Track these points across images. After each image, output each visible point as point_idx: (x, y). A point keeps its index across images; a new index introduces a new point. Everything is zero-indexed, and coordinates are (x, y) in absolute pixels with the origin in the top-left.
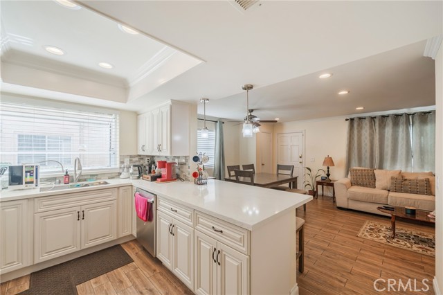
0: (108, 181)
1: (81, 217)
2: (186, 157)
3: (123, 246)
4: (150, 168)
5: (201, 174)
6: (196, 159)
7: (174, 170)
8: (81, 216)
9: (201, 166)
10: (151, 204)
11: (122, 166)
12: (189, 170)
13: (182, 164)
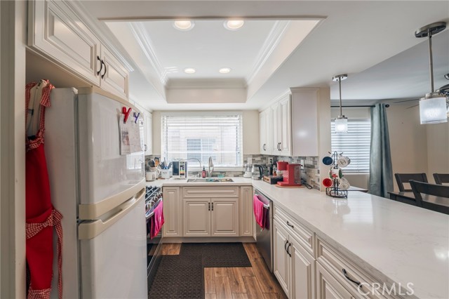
0: (233, 179)
1: (211, 209)
2: (314, 158)
3: (244, 246)
4: (272, 169)
5: (337, 183)
6: (327, 161)
7: (298, 173)
8: (211, 207)
9: (336, 172)
10: (268, 210)
11: (245, 165)
12: (319, 175)
13: (309, 167)
